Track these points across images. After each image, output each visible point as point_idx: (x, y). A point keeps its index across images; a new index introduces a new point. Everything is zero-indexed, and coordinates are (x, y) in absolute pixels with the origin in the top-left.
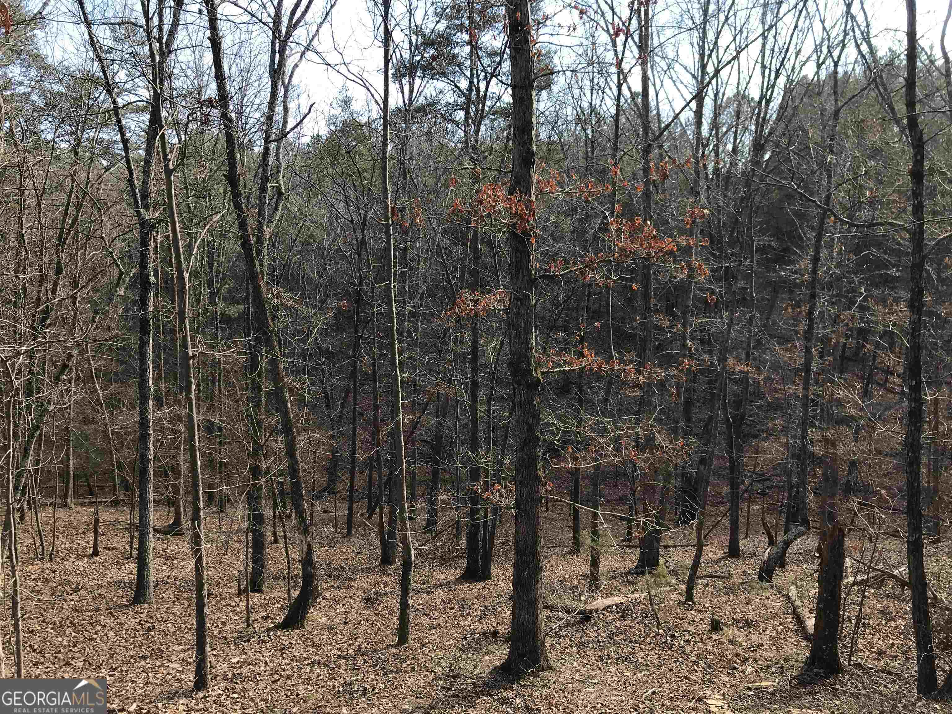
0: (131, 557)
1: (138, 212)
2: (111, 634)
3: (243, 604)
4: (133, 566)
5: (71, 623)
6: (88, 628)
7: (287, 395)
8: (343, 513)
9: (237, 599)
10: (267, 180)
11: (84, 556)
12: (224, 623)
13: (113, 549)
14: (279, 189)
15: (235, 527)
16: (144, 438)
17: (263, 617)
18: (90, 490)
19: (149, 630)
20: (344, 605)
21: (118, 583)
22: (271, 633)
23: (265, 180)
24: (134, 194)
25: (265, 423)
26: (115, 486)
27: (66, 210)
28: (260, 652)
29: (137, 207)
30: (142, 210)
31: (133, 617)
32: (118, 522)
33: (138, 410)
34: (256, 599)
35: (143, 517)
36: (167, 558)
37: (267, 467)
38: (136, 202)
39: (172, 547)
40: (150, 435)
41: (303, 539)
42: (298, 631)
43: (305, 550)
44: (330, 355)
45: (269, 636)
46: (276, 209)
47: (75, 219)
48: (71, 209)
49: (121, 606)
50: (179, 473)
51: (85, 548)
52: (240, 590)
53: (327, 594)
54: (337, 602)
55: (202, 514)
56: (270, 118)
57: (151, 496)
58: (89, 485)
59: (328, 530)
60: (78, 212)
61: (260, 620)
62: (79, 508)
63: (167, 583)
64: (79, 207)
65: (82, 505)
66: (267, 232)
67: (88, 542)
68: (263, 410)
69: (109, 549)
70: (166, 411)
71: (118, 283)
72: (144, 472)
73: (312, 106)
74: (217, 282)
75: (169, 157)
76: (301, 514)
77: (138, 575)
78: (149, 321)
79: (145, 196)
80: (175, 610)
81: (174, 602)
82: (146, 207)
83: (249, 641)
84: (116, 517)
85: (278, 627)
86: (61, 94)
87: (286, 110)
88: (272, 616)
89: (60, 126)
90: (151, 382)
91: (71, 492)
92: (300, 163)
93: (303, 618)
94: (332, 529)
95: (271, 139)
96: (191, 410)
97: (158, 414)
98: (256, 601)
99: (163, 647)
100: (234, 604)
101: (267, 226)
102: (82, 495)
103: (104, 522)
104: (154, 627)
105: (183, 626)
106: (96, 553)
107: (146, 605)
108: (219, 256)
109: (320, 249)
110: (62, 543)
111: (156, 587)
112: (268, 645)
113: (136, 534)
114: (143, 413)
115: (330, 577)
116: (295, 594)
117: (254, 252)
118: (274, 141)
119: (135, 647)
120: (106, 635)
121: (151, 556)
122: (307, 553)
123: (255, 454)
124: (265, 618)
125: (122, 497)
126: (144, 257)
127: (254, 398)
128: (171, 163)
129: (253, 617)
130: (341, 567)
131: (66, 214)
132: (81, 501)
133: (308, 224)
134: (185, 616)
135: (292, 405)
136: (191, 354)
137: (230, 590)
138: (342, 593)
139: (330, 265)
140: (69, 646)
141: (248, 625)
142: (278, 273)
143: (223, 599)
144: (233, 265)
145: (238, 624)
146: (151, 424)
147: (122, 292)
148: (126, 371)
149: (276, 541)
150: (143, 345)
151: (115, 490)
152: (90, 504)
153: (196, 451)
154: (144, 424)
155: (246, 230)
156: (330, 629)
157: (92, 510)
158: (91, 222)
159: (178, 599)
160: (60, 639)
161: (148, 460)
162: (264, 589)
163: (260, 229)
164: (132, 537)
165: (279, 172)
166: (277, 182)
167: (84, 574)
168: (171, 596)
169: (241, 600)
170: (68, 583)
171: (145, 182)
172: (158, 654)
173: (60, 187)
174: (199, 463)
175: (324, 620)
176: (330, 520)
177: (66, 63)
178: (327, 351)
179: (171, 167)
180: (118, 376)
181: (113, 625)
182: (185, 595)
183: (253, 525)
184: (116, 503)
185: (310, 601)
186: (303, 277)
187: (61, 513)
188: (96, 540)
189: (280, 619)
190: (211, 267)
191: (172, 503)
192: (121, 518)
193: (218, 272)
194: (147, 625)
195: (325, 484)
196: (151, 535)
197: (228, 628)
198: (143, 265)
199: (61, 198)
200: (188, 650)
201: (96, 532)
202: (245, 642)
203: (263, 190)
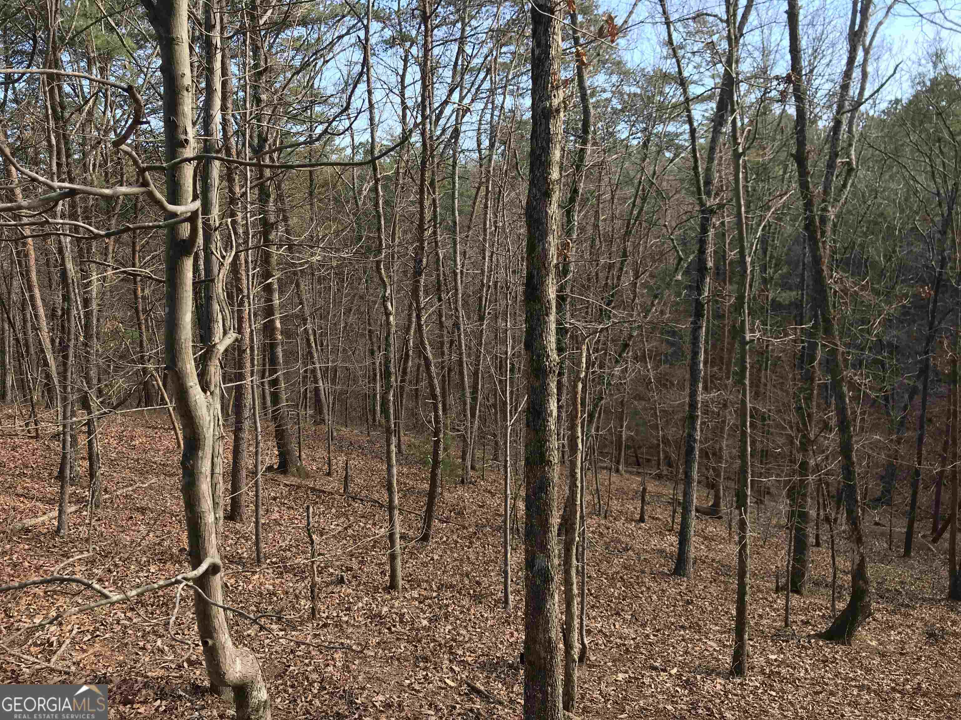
0: (672, 530)
1: (700, 199)
2: (655, 597)
3: (781, 602)
4: (673, 539)
5: (621, 577)
6: (636, 587)
7: (845, 389)
8: (900, 529)
9: (775, 596)
10: (837, 155)
11: (632, 520)
12: (760, 616)
13: (657, 519)
14: (849, 164)
15: (774, 522)
16: (692, 418)
17: (802, 621)
18: (638, 461)
19: (688, 603)
20: (899, 633)
21: (661, 551)
22: (813, 641)
23: (834, 155)
24: (698, 181)
25: (816, 417)
26: (659, 460)
27: (635, 201)
28: (800, 657)
29: (699, 194)
30: (704, 197)
31: (673, 587)
32: (662, 495)
33: (687, 391)
34: (795, 600)
35: (687, 494)
36: (705, 538)
37: (817, 465)
38: (699, 189)
39: (711, 529)
40: (697, 416)
41: (855, 548)
42: (843, 647)
43: (857, 561)
44: (893, 349)
45: (809, 642)
46: (844, 186)
47: (641, 210)
48: (638, 200)
49: (663, 574)
50: (721, 457)
51: (633, 513)
52: (777, 587)
53: (878, 616)
54: (891, 628)
55: (749, 501)
56: (845, 87)
57: (695, 475)
58: (637, 457)
59: (880, 545)
60: (644, 203)
61: (799, 623)
62: (627, 476)
63: (704, 562)
64: (644, 199)
65: (631, 473)
66: (832, 212)
67: (635, 508)
68: (814, 403)
69: (653, 518)
70: (714, 394)
71: (677, 269)
72: (690, 451)
73: (897, 66)
74: (770, 268)
75: (739, 141)
76: (853, 521)
77: (680, 549)
78: (703, 306)
79: (708, 182)
80: (712, 591)
81: (711, 582)
82: (708, 194)
83: (787, 641)
84: (660, 489)
85: (819, 636)
86: (635, 95)
87: (865, 75)
88: (813, 622)
89: (633, 125)
90: (702, 365)
91: (622, 460)
92: (874, 134)
93: (850, 634)
94: (885, 545)
95: (844, 110)
96: (744, 395)
97: (707, 396)
98: (794, 602)
99: (701, 623)
100: (771, 599)
101: (833, 207)
102: (630, 464)
103: (649, 492)
104: (692, 601)
105: (720, 608)
106: (642, 520)
107: (685, 579)
108: (773, 241)
109: (891, 228)
110: (615, 505)
111: (694, 563)
112: (809, 652)
113: (680, 510)
114: (693, 394)
115: (881, 597)
116: (841, 606)
117: (819, 234)
118: (848, 111)
119: (675, 615)
120: (650, 597)
121: (692, 533)
122: (859, 565)
123: (804, 448)
124: (806, 623)
125: (665, 472)
126: (702, 243)
127: (806, 389)
128: (740, 146)
129: (791, 618)
130: (896, 590)
131: (634, 205)
132: (630, 469)
133: (879, 200)
134: (721, 598)
135: (850, 401)
136: (748, 339)
137: (767, 584)
138: (897, 618)
139: (900, 247)
140: (619, 598)
141: (787, 625)
142: (838, 256)
143: (761, 591)
144: (789, 249)
145: (774, 621)
146: (699, 406)
147: (679, 277)
148: (675, 352)
149: (818, 544)
150: (696, 329)
151: (659, 464)
152: (638, 474)
153: (746, 438)
154: (693, 405)
155: (811, 211)
156: (883, 655)
157: (640, 479)
158: (654, 212)
159: (715, 580)
160: (612, 590)
161: (695, 441)
162: (805, 592)
163: (825, 210)
164: (674, 512)
165: (850, 145)
166: (848, 157)
167: (631, 536)
168: (709, 576)
169: (778, 597)
170: (619, 541)
171: (708, 170)
172: (696, 628)
173: (629, 181)
174: (749, 449)
175: (874, 643)
176: (883, 534)
177: (642, 66)
178: (890, 344)
179: (740, 150)
180: (666, 357)
181: (656, 589)
182: (722, 578)
183: (798, 522)
184: (659, 477)
185: (860, 618)
186: (866, 260)
187: (615, 477)
188: (642, 508)
189: (823, 627)
190: (765, 253)
191: (712, 486)
192: (665, 492)
193: (771, 257)
194: (686, 598)
195: (879, 494)
196: (693, 513)
197: (764, 622)
198: (702, 251)
199: (630, 191)
200: (725, 632)
201: (643, 501)
202: (783, 641)
203: (831, 165)
